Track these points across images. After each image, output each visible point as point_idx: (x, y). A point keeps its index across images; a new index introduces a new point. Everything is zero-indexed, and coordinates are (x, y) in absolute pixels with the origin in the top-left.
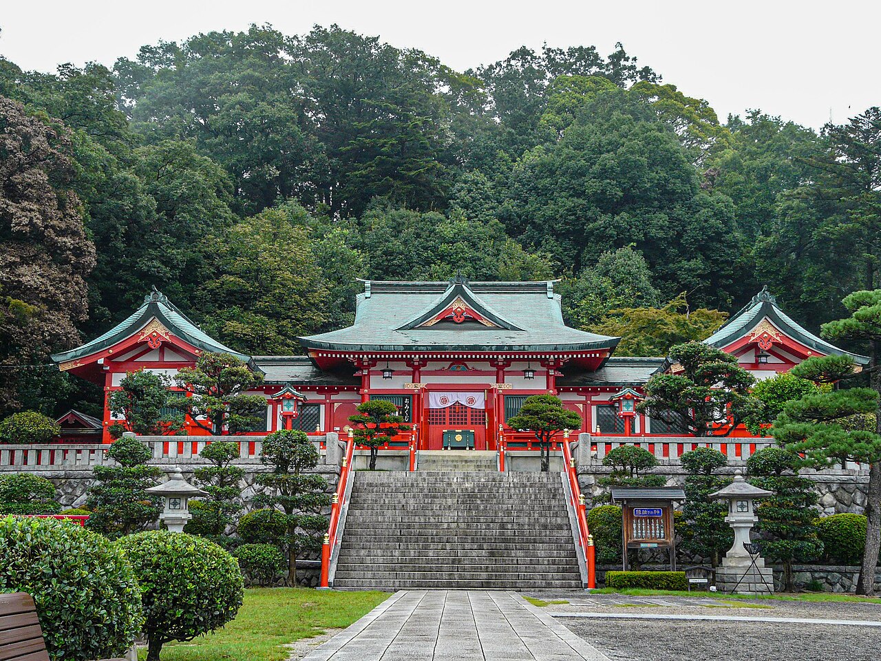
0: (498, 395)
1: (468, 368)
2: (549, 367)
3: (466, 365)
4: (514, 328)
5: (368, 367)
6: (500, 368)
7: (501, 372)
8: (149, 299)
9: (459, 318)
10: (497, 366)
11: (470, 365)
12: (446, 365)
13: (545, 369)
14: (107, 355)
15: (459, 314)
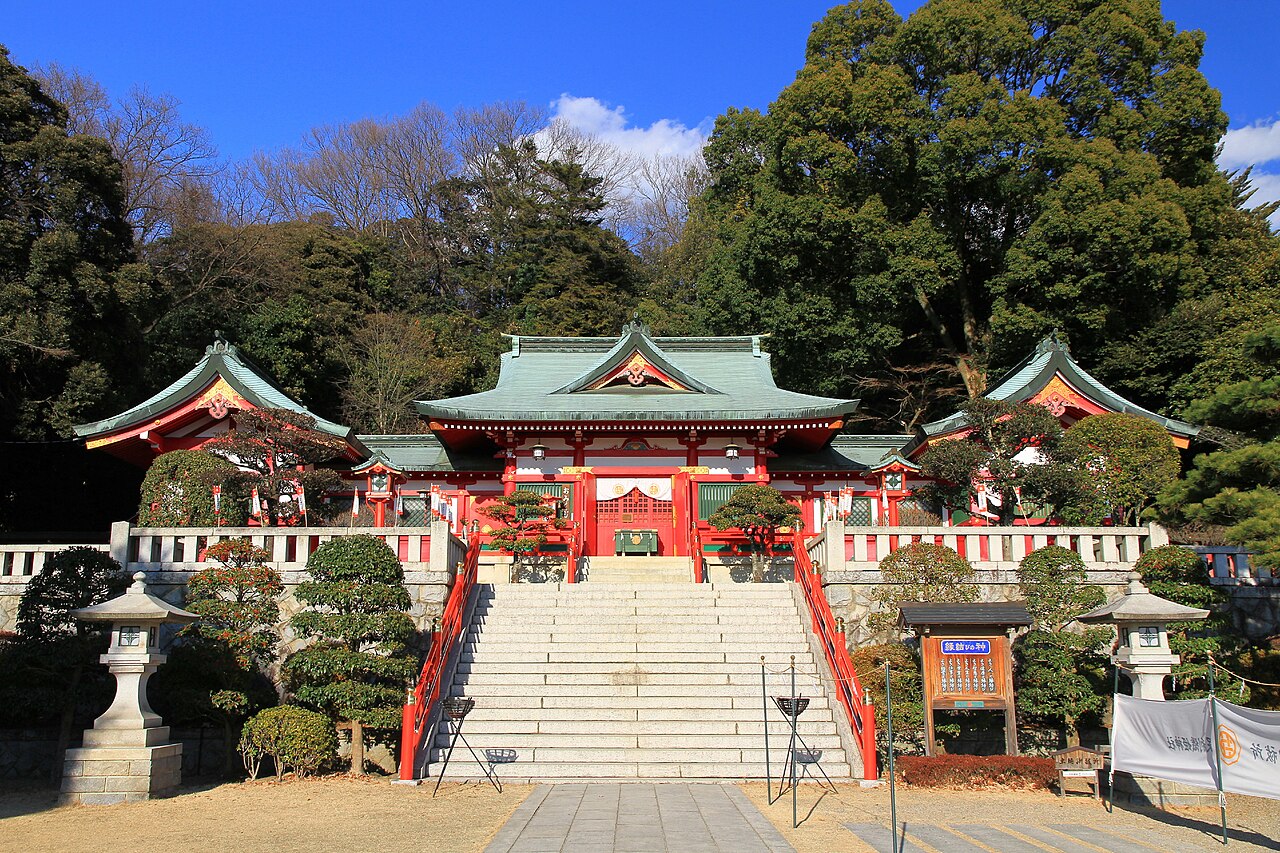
0: (691, 482)
1: (648, 446)
2: (758, 444)
3: (645, 442)
4: (711, 391)
5: (513, 445)
6: (692, 446)
7: (693, 451)
8: (211, 350)
9: (636, 378)
10: (688, 443)
11: (652, 442)
12: (619, 442)
13: (753, 447)
14: (153, 426)
15: (635, 373)
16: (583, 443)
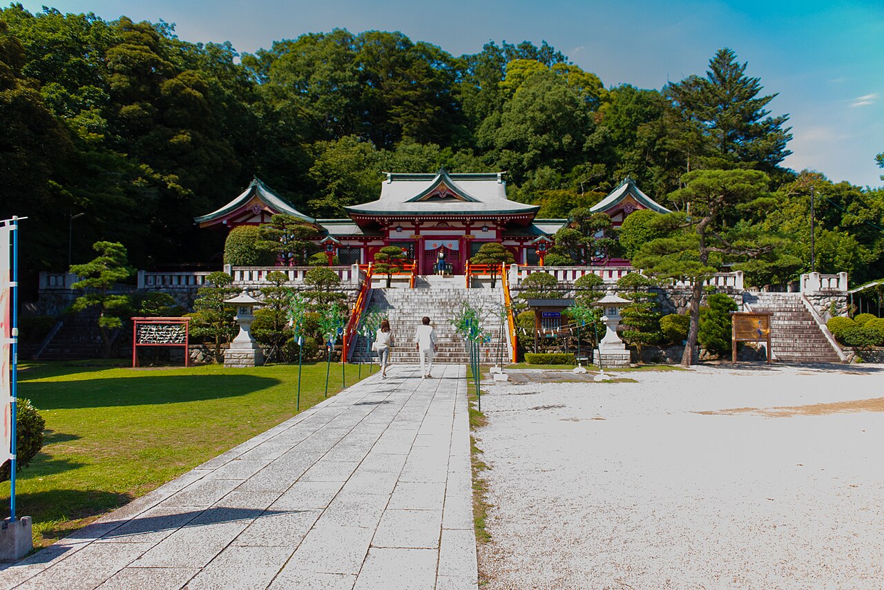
0: (467, 242)
1: (448, 225)
2: (498, 225)
4: (476, 201)
5: (388, 225)
6: (468, 226)
7: (468, 228)
8: (253, 184)
9: (443, 195)
10: (466, 224)
11: (450, 224)
12: (435, 224)
13: (495, 226)
14: (228, 218)
15: (443, 193)
16: (419, 224)
